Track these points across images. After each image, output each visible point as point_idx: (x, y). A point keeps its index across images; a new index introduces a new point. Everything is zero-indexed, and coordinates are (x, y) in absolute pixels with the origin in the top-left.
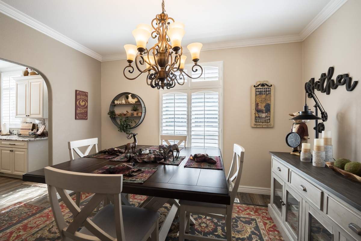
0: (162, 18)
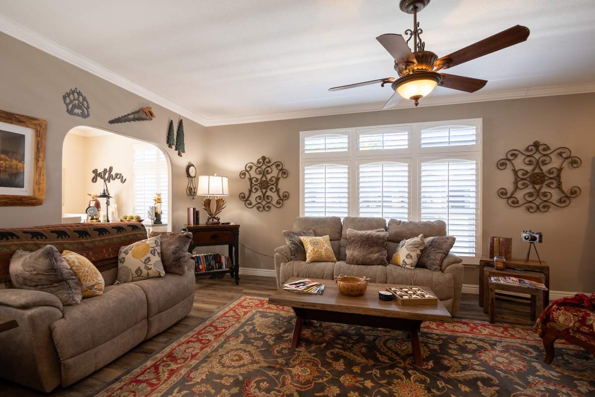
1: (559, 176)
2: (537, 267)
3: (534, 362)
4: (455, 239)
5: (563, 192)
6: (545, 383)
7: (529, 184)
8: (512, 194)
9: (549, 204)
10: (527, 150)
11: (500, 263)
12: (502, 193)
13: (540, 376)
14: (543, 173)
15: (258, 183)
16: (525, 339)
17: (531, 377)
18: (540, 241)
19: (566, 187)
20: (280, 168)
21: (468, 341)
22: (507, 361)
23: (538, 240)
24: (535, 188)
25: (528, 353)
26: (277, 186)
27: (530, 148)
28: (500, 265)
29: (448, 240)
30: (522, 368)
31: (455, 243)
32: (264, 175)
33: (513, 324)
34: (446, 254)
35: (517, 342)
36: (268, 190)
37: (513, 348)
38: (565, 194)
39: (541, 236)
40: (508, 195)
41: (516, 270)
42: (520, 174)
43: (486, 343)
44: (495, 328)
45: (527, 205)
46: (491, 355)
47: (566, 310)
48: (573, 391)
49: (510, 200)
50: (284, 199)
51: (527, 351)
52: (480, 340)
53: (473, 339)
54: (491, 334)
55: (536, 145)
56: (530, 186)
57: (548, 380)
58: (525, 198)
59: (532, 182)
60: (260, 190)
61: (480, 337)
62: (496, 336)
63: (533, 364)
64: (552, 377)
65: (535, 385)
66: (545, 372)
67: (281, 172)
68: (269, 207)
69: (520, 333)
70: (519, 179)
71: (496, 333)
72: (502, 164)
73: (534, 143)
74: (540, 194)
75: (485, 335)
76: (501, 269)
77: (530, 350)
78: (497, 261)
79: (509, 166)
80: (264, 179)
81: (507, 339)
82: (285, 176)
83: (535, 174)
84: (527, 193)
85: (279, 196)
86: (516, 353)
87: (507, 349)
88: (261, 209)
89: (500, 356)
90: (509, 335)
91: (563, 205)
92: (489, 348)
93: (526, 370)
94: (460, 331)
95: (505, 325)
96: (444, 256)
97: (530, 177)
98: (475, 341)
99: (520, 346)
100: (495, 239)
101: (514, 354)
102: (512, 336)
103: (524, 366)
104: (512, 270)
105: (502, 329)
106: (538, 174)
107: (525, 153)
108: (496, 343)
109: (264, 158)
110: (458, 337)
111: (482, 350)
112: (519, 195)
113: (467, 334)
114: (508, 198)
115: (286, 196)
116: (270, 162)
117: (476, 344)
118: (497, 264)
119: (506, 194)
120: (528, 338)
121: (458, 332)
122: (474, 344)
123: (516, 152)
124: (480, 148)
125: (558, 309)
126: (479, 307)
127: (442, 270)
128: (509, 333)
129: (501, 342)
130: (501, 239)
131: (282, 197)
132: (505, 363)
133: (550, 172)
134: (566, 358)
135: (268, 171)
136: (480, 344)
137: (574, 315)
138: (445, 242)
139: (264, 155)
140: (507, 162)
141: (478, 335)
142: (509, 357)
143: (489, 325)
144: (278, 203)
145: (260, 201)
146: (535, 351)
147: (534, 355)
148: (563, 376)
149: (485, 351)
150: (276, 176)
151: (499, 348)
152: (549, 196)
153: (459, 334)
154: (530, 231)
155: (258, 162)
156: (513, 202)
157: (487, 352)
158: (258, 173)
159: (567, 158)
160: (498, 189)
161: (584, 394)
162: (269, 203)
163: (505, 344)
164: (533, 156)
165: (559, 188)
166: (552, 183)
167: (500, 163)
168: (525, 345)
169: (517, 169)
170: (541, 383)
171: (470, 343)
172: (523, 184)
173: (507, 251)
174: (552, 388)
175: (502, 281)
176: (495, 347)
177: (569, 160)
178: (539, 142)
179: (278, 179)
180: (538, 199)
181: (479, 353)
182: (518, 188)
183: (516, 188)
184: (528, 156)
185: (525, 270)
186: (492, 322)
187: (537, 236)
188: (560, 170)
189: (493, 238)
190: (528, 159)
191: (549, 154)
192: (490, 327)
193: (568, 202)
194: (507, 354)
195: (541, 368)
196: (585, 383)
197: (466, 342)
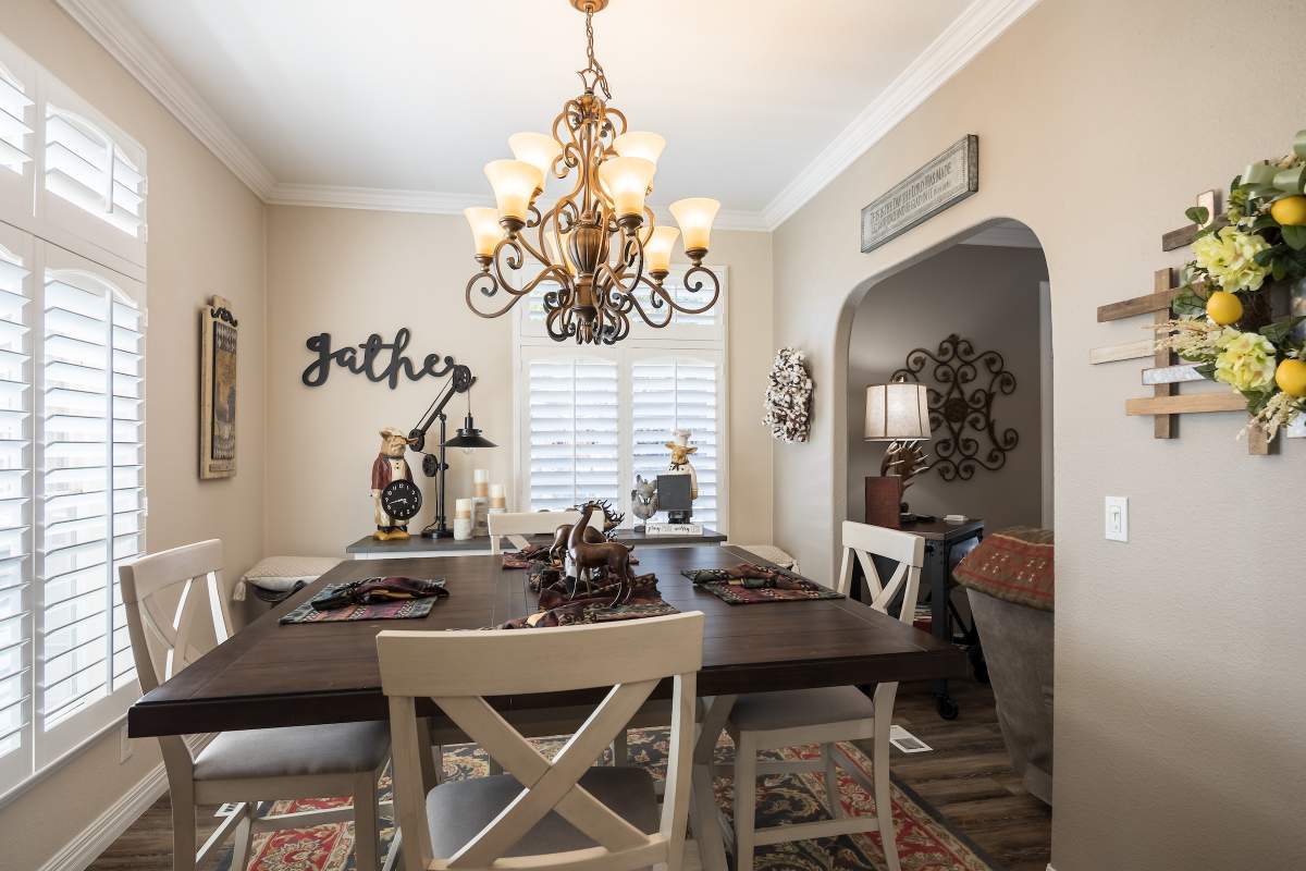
0: (587, 111)
15: (940, 404)
20: (995, 368)
26: (987, 416)
32: (956, 385)
36: (966, 424)
50: (1008, 447)
60: (944, 424)
67: (998, 379)
68: (970, 469)
80: (956, 395)
82: (1007, 389)
85: (994, 441)
88: (948, 476)
109: (954, 340)
115: (1012, 440)
116: (970, 351)
131: (1001, 444)
135: (965, 374)
139: (955, 331)
144: (992, 458)
145: (945, 454)
150: (986, 390)
155: (942, 351)
158: (941, 378)
162: (969, 458)
179: (990, 397)
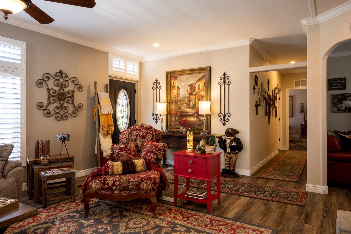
1: (73, 96)
2: (67, 158)
3: (80, 220)
4: (13, 146)
5: (75, 107)
6: (91, 229)
7: (57, 100)
8: (47, 107)
9: (68, 114)
10: (56, 75)
11: (46, 160)
12: (40, 106)
13: (86, 227)
14: (65, 93)
16: (69, 209)
17: (83, 229)
18: (68, 140)
19: (76, 104)
21: (35, 228)
22: (66, 228)
23: (67, 139)
24: (60, 103)
25: (74, 217)
27: (58, 74)
28: (46, 162)
29: (7, 148)
30: (76, 227)
31: (13, 149)
33: (58, 203)
34: (6, 161)
35: (65, 213)
37: (66, 218)
38: (76, 108)
39: (69, 137)
40: (44, 108)
41: (56, 163)
42: (51, 91)
43: (48, 223)
44: (48, 210)
45: (56, 115)
46: (56, 230)
47: (96, 179)
48: (103, 225)
49: (46, 112)
51: (74, 215)
52: (43, 223)
53: (38, 225)
54: (48, 216)
55: (61, 72)
56: (58, 102)
57: (90, 226)
58: (54, 110)
59: (59, 98)
61: (42, 221)
62: (52, 215)
63: (80, 221)
64: (91, 223)
65: (87, 233)
66: (87, 223)
69: (64, 207)
70: (51, 96)
71: (51, 214)
72: (40, 83)
73: (60, 71)
74: (63, 107)
75: (44, 218)
76: (47, 165)
77: (75, 214)
78: (43, 159)
79: (45, 85)
81: (59, 214)
83: (60, 93)
84: (56, 107)
86: (69, 220)
87: (62, 220)
89: (61, 227)
90: (59, 211)
91: (75, 115)
92: (52, 225)
93: (78, 227)
94: (26, 224)
95: (54, 206)
96: (5, 162)
97: (57, 95)
98: (41, 226)
99: (68, 215)
100: (40, 142)
101: (68, 221)
102: (61, 210)
103: (77, 226)
104: (53, 164)
105: (53, 209)
106: (62, 94)
107: (54, 77)
108: (55, 220)
110: (26, 230)
111: (49, 229)
112: (51, 107)
113: (32, 224)
114: (44, 110)
117: (42, 228)
118: (43, 161)
119: (42, 106)
120: (70, 207)
121: (25, 226)
122: (41, 228)
123: (50, 76)
124: (24, 67)
125: (92, 180)
126: (28, 200)
127: (4, 177)
128: (58, 210)
129: (57, 218)
130: (44, 142)
132: (66, 230)
133: (68, 93)
134: (93, 210)
136: (45, 226)
137: (100, 181)
138: (5, 150)
140: (44, 82)
141: (40, 221)
142: (66, 225)
143: (43, 210)
146: (77, 213)
147: (78, 216)
148: (96, 220)
149: (50, 229)
151: (57, 222)
152: (68, 109)
153: (26, 227)
154: (62, 134)
156: (47, 113)
157: (52, 229)
159: (77, 85)
160: (38, 102)
161: (107, 224)
163: (59, 218)
164: (59, 80)
165: (73, 103)
166: (69, 100)
167: (38, 82)
168: (70, 213)
169: (50, 88)
170: (89, 230)
171: (38, 229)
172: (54, 100)
173: (47, 150)
174: (94, 229)
175: (50, 173)
176: (55, 223)
177: (78, 86)
178: (62, 71)
180: (62, 111)
181: (48, 232)
182: (50, 102)
183: (49, 103)
184: (57, 80)
185: (61, 162)
186: (45, 207)
187: (67, 137)
188: (73, 92)
189: (38, 141)
190: (56, 82)
191: (68, 80)
192: (45, 211)
193: (77, 113)
194: (64, 223)
195: (85, 221)
196: (105, 218)
197: (35, 230)
